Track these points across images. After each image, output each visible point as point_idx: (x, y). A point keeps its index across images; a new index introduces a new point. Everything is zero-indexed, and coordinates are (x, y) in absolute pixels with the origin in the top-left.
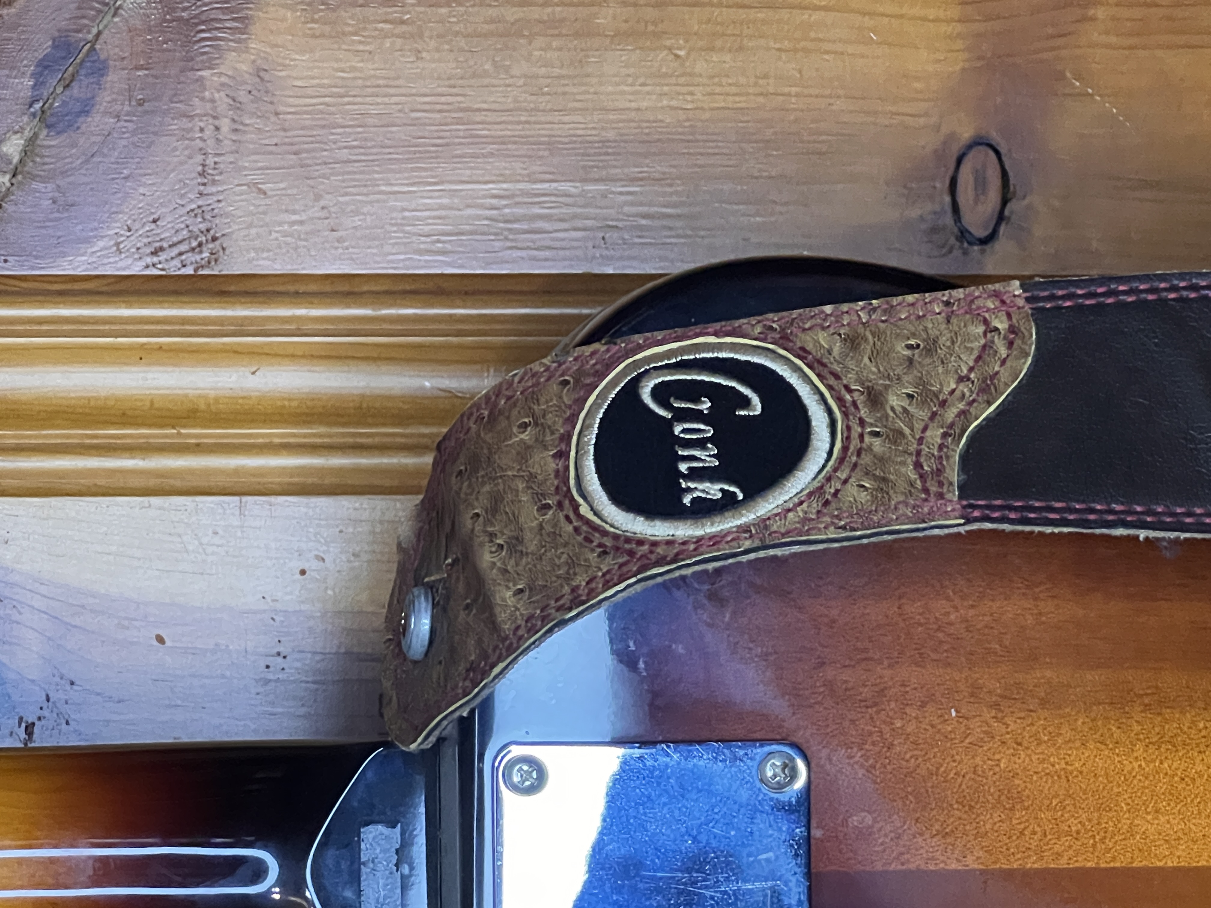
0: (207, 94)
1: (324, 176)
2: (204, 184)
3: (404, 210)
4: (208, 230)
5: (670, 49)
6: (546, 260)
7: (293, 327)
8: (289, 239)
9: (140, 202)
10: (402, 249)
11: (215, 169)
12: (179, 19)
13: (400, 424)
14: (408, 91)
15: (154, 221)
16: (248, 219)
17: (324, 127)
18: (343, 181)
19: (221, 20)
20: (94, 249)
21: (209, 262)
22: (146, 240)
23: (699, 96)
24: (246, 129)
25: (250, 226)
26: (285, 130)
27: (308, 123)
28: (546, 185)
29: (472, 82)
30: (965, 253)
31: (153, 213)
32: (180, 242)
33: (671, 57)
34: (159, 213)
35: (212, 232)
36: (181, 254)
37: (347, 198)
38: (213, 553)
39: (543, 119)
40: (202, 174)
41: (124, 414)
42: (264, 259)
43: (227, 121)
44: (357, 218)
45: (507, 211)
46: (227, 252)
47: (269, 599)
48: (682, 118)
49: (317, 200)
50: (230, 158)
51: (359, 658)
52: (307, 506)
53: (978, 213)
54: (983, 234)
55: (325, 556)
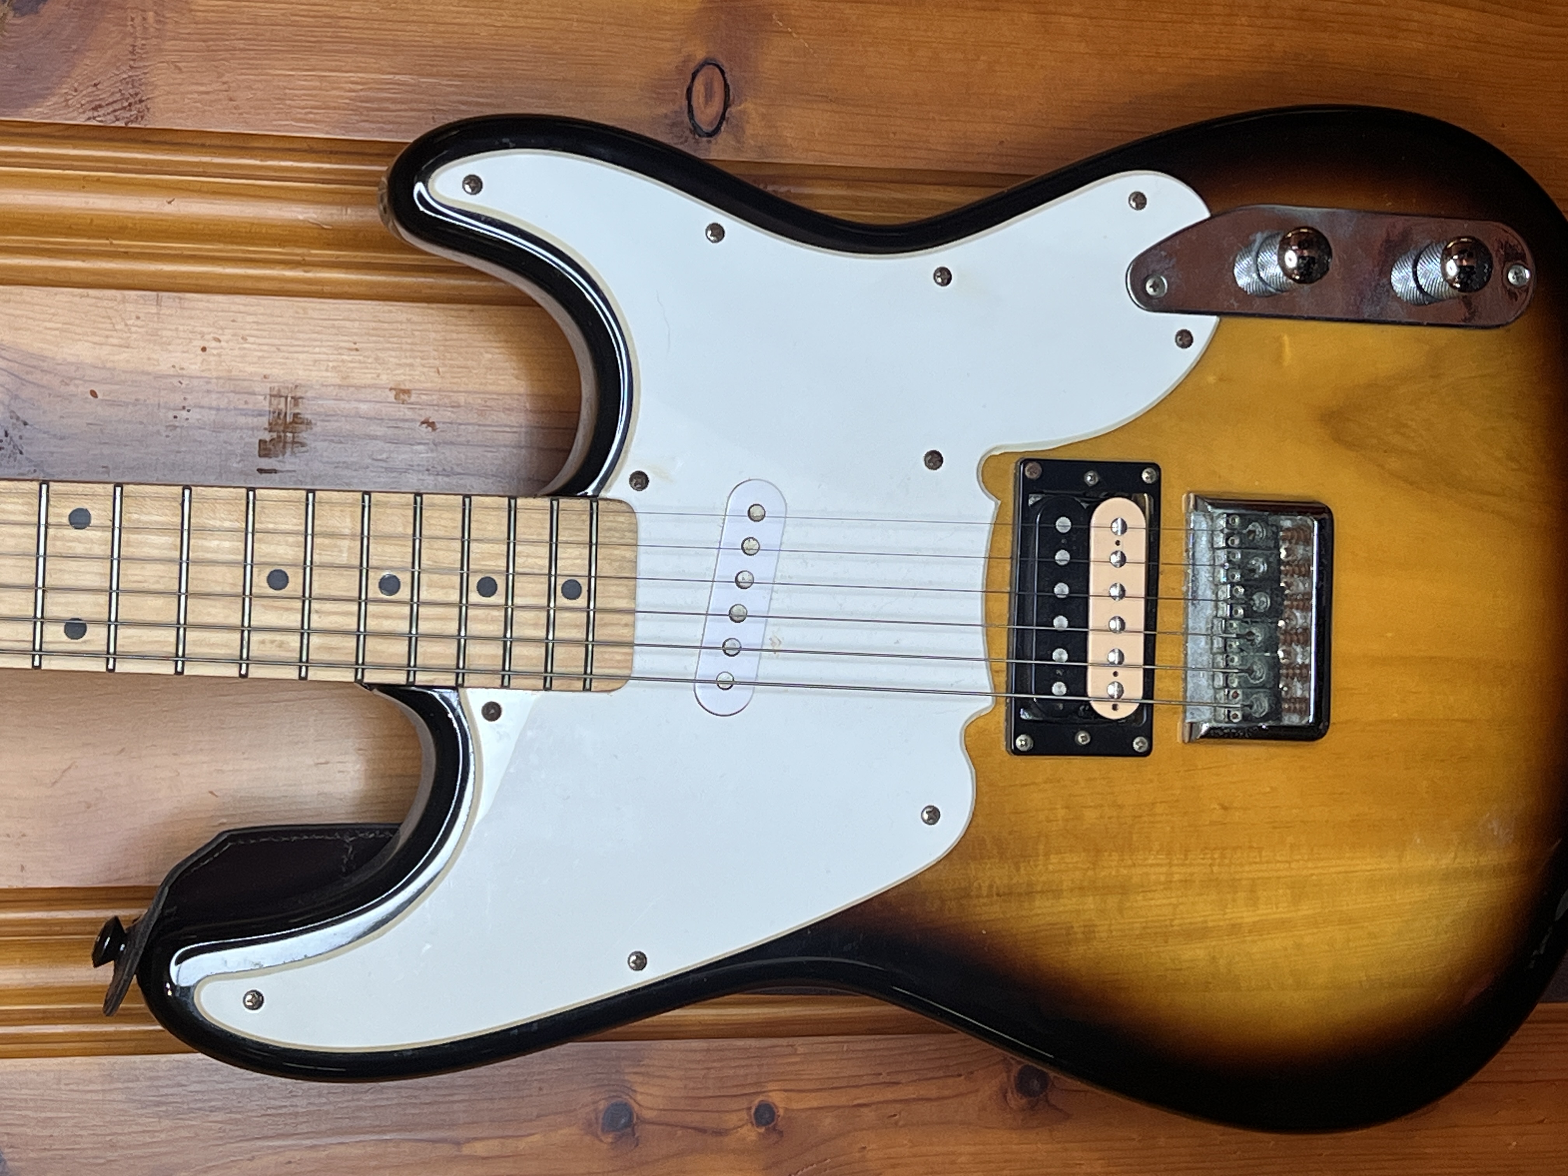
1: (226, 60)
2: (134, 60)
3: (285, 88)
4: (137, 94)
6: (391, 131)
7: (201, 170)
8: (198, 105)
9: (85, 70)
10: (283, 116)
11: (142, 49)
13: (280, 246)
15: (95, 85)
16: (167, 88)
17: (224, 23)
18: (239, 64)
20: (49, 104)
21: (137, 118)
22: (88, 99)
23: (506, 17)
24: (167, 21)
25: (169, 93)
26: (196, 23)
27: (213, 19)
28: (391, 76)
30: (697, 142)
31: (94, 79)
32: (115, 102)
34: (99, 79)
35: (139, 96)
36: (115, 111)
37: (243, 77)
38: (136, 333)
39: (390, 27)
40: (132, 53)
41: (70, 227)
42: (179, 118)
43: (151, 14)
44: (249, 92)
45: (362, 93)
46: (151, 110)
47: (177, 368)
48: (493, 32)
49: (218, 77)
50: (154, 41)
51: (244, 413)
52: (208, 301)
53: (706, 114)
54: (710, 129)
55: (221, 338)
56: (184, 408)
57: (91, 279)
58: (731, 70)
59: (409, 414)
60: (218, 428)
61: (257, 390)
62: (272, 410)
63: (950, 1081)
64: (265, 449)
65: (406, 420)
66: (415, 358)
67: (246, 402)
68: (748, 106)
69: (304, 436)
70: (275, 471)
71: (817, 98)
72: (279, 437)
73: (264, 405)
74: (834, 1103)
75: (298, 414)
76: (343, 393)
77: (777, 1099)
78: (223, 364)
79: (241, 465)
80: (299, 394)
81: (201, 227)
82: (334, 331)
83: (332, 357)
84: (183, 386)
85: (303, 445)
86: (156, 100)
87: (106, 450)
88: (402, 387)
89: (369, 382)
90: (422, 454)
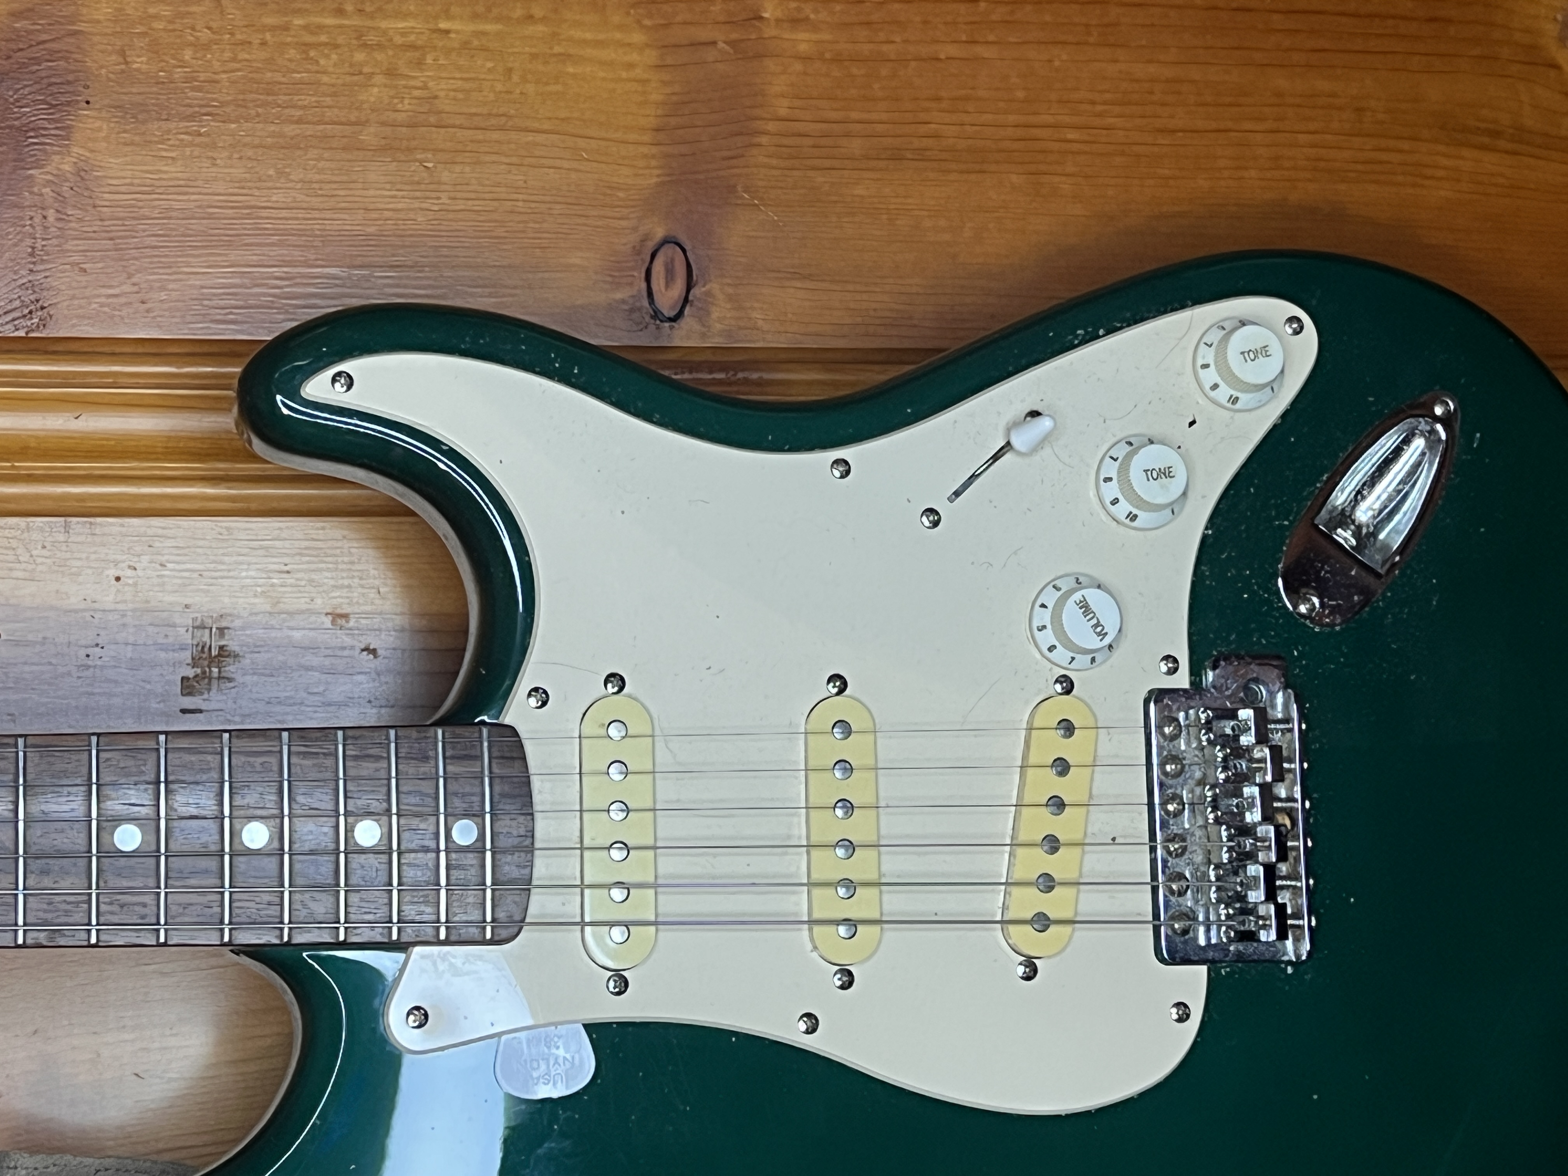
0: (36, 190)
1: (136, 259)
2: (34, 263)
3: (202, 287)
4: (37, 301)
5: (421, 162)
7: (109, 380)
8: (106, 309)
10: (200, 318)
11: (42, 250)
12: (11, 127)
14: (206, 191)
16: (71, 292)
17: (134, 218)
18: (151, 263)
19: (45, 129)
21: (38, 326)
23: (445, 200)
24: (71, 218)
25: (73, 297)
26: (102, 220)
27: (122, 215)
28: (319, 270)
29: (258, 184)
30: (658, 328)
32: (14, 310)
33: (423, 168)
35: (41, 303)
36: (14, 320)
37: (156, 277)
38: (42, 564)
39: (317, 216)
40: (32, 255)
42: (85, 325)
43: (52, 211)
44: (163, 294)
45: (287, 290)
46: (54, 318)
47: (89, 601)
48: (430, 218)
49: (129, 278)
50: (55, 241)
51: (164, 648)
52: (122, 525)
53: (668, 298)
54: (672, 314)
55: (137, 565)
56: (97, 645)
58: (694, 247)
59: (348, 641)
60: (135, 665)
61: (178, 620)
62: (195, 643)
64: (188, 687)
65: (343, 648)
66: (353, 577)
67: (166, 636)
68: (714, 286)
69: (231, 669)
70: (200, 711)
71: (789, 276)
72: (204, 672)
73: (187, 639)
75: (227, 646)
76: (275, 622)
78: (140, 594)
79: (162, 705)
80: (224, 624)
81: (113, 443)
82: (261, 552)
83: (261, 581)
84: (96, 621)
85: (230, 680)
86: (59, 306)
87: (13, 696)
88: (339, 611)
89: (305, 607)
90: (364, 685)
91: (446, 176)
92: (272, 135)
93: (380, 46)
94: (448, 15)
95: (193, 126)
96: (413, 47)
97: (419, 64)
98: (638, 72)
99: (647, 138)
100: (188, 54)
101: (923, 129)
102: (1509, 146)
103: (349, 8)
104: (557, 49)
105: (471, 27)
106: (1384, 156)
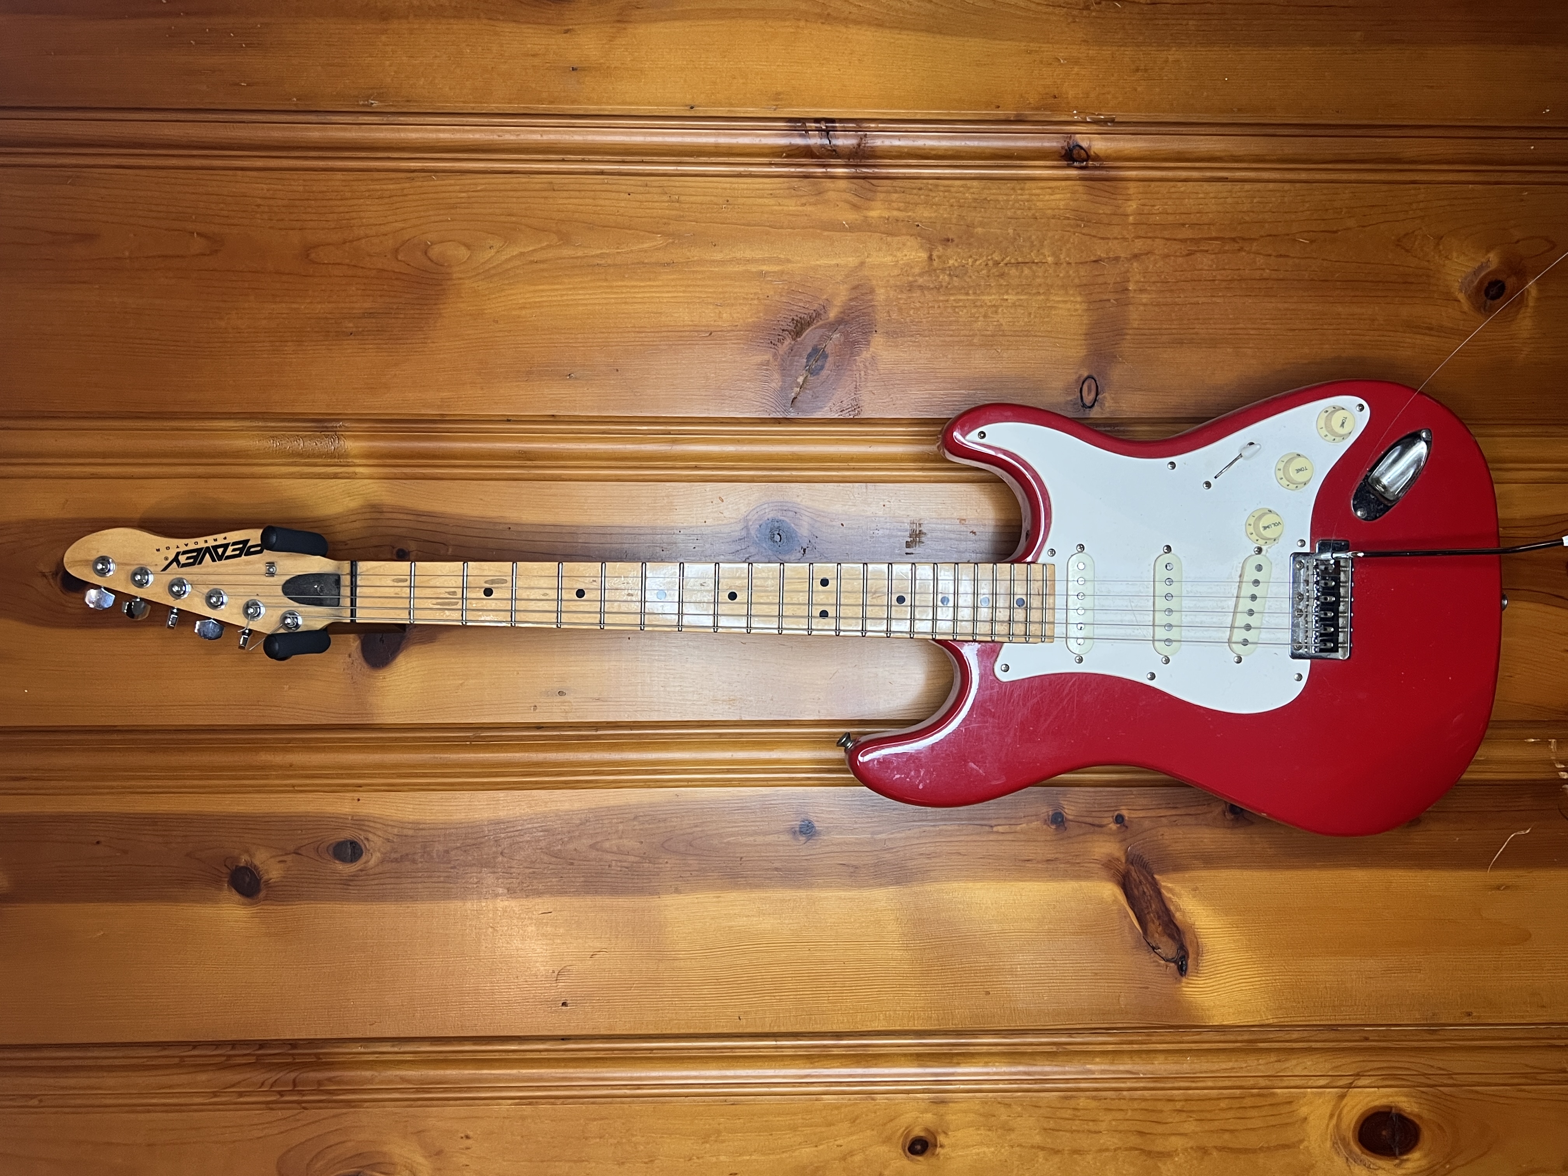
0: (857, 364)
1: (892, 389)
2: (856, 391)
3: (915, 398)
5: (996, 350)
7: (882, 433)
8: (881, 408)
9: (838, 396)
10: (913, 410)
11: (859, 386)
12: (848, 342)
14: (917, 362)
15: (841, 403)
16: (868, 402)
17: (891, 373)
18: (897, 390)
19: (861, 341)
20: (824, 410)
21: (857, 414)
22: (839, 407)
23: (1004, 364)
24: (869, 374)
25: (870, 404)
26: (880, 375)
27: (887, 372)
29: (936, 360)
30: (1084, 410)
31: (840, 400)
32: (848, 409)
33: (996, 352)
34: (843, 399)
35: (858, 406)
36: (849, 412)
37: (898, 395)
38: (858, 500)
39: (955, 371)
40: (855, 388)
41: (833, 459)
42: (873, 413)
43: (863, 372)
44: (901, 401)
46: (862, 411)
47: (874, 513)
49: (890, 396)
50: (864, 383)
52: (886, 486)
53: (1088, 399)
54: (1090, 405)
55: (891, 500)
56: (877, 529)
57: (840, 479)
58: (1099, 379)
59: (965, 529)
60: (890, 536)
61: (905, 520)
62: (910, 529)
63: (1200, 807)
64: (908, 545)
65: (964, 532)
67: (901, 526)
68: (1106, 394)
69: (923, 539)
70: (914, 554)
71: (1137, 390)
72: (914, 540)
73: (908, 527)
74: (1149, 815)
75: (923, 530)
76: (939, 521)
77: (1125, 813)
78: (892, 511)
79: (900, 551)
80: (922, 522)
81: (883, 456)
82: (935, 496)
83: (934, 507)
84: (876, 520)
85: (924, 542)
86: (864, 407)
87: (848, 547)
88: (962, 518)
89: (947, 516)
90: (971, 545)
91: (1005, 355)
92: (943, 341)
93: (982, 306)
94: (1008, 294)
95: (913, 339)
96: (994, 306)
97: (996, 312)
98: (1080, 312)
99: (1083, 337)
100: (911, 312)
101: (1192, 331)
102: (1436, 333)
103: (971, 292)
104: (1048, 305)
105: (1015, 298)
106: (1382, 338)
